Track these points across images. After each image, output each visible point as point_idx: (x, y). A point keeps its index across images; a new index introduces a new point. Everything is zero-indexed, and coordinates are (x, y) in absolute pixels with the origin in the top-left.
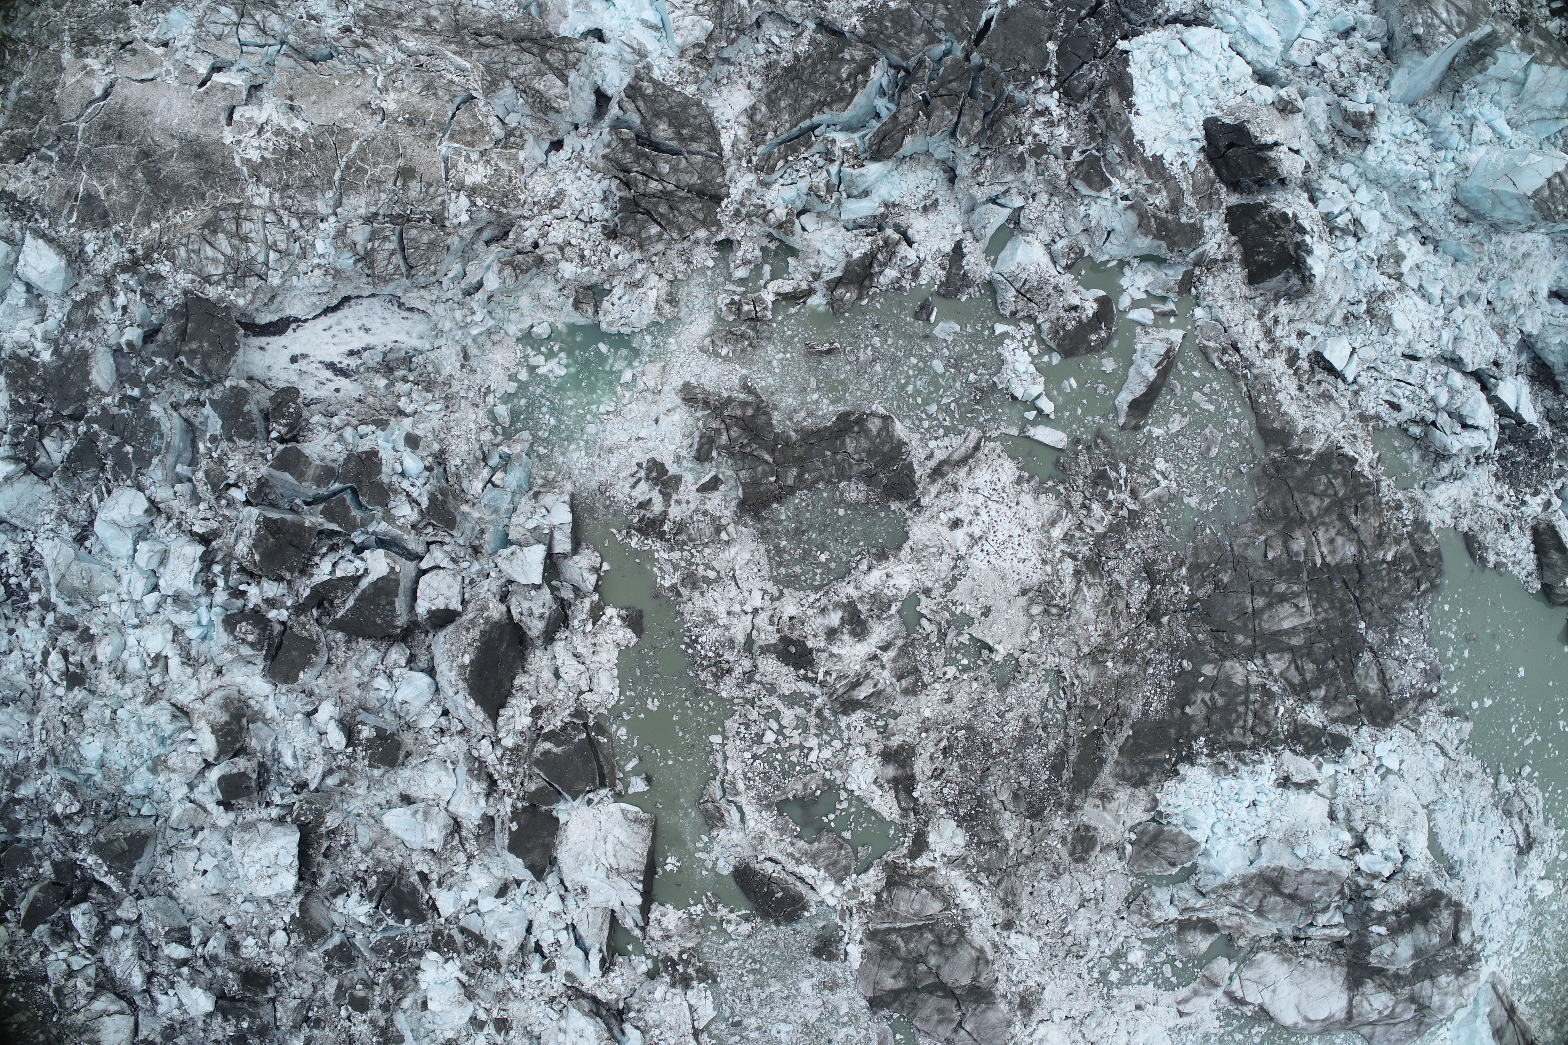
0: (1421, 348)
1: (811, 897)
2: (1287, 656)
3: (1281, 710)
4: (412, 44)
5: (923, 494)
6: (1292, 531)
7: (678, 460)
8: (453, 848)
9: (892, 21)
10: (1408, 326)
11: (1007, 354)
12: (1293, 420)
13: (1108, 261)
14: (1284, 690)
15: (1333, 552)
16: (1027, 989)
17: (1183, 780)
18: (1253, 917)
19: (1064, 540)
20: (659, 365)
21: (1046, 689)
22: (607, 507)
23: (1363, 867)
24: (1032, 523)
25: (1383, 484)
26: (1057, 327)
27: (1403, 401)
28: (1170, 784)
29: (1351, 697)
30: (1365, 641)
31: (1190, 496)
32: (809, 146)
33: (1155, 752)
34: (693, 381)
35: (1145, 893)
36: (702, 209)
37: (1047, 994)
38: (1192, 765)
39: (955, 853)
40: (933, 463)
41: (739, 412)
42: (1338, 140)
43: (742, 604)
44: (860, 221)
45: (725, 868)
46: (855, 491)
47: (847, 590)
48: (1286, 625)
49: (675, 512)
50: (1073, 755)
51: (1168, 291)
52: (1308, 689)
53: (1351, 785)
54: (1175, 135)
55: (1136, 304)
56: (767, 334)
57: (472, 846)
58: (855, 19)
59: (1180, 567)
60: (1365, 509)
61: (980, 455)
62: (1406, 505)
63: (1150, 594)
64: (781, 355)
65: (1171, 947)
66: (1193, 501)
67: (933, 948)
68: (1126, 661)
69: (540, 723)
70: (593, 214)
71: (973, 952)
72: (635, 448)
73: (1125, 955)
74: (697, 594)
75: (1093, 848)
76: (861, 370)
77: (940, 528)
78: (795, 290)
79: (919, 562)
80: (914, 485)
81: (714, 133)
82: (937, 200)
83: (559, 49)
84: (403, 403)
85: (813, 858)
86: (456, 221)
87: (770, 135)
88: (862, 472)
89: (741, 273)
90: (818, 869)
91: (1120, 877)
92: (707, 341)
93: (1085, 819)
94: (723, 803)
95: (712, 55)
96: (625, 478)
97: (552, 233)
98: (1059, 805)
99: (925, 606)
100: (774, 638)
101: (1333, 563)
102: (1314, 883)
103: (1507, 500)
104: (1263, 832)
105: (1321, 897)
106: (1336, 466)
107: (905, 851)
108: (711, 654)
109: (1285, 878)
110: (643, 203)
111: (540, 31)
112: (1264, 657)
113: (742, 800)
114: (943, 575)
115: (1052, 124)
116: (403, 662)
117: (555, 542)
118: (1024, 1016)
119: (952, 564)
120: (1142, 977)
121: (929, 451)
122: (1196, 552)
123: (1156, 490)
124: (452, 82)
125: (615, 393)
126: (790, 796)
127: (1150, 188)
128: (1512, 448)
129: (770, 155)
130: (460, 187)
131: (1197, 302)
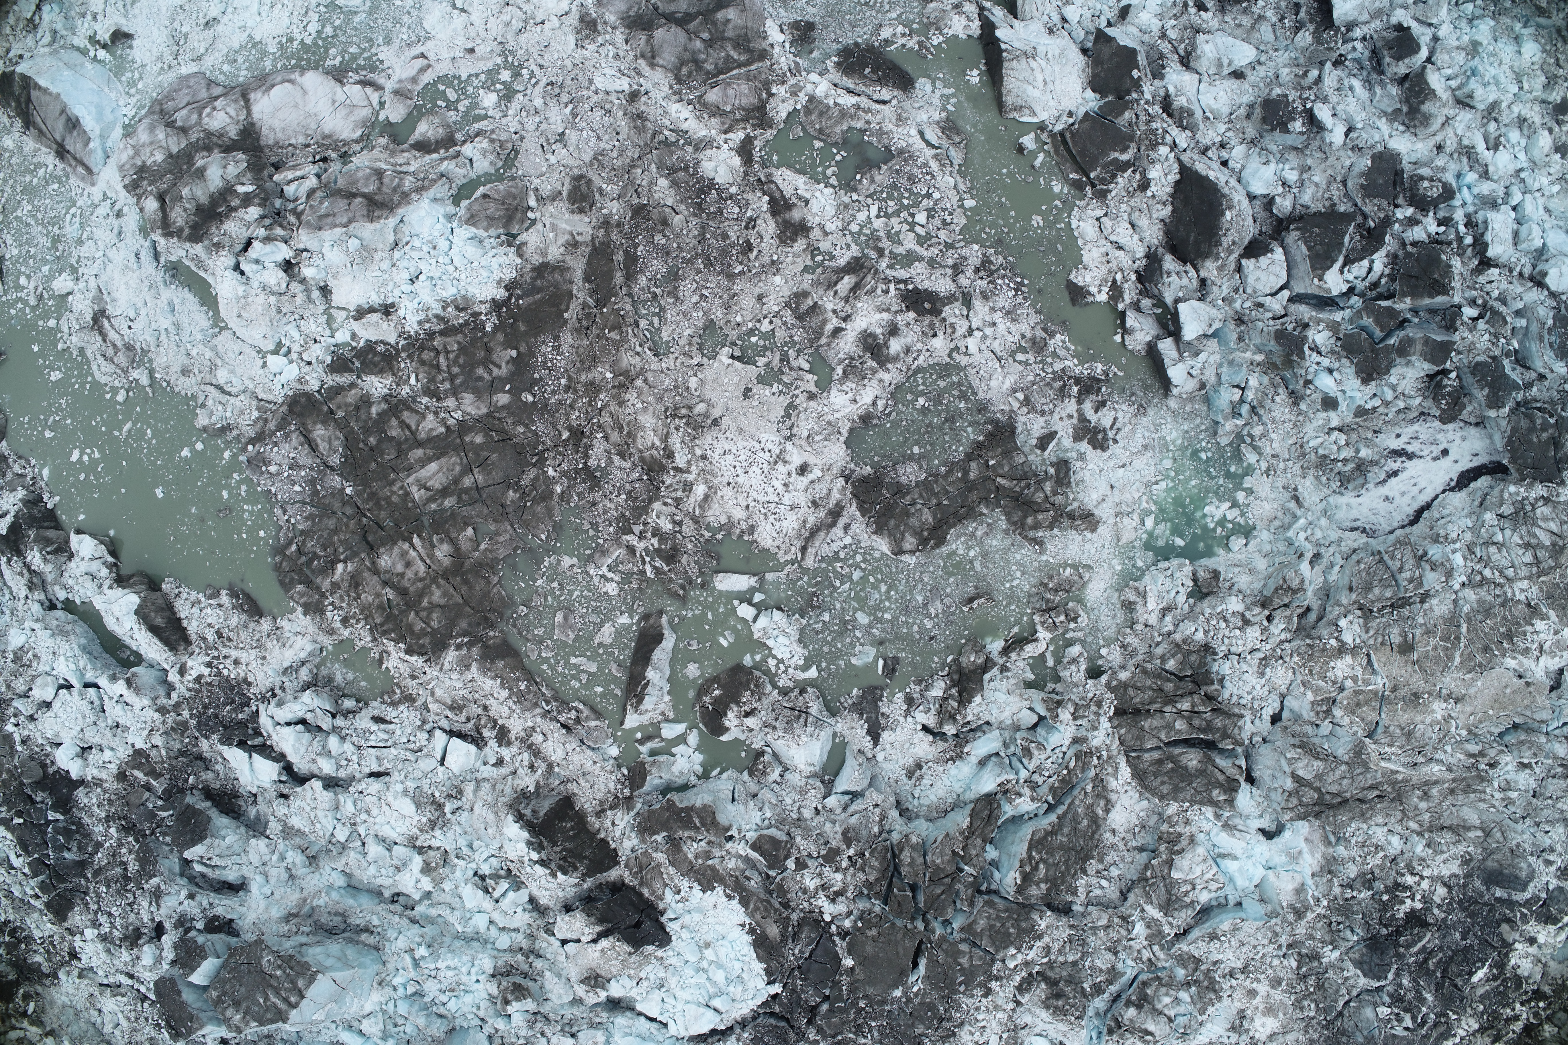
0: (375, 786)
1: (835, 75)
2: (422, 435)
3: (413, 381)
4: (1436, 768)
5: (844, 489)
6: (453, 563)
7: (1082, 456)
8: (1182, 41)
9: (1010, 934)
10: (395, 804)
11: (799, 650)
12: (485, 673)
13: (721, 773)
14: (415, 402)
15: (404, 554)
16: (593, 40)
17: (499, 282)
18: (383, 166)
19: (691, 484)
20: (1124, 541)
21: (665, 335)
22: (1133, 394)
23: (283, 246)
24: (727, 492)
25: (369, 639)
26: (758, 692)
27: (374, 727)
28: (510, 275)
29: (340, 414)
30: (341, 475)
31: (572, 566)
32: (1052, 789)
33: (535, 302)
34: (1089, 535)
35: (501, 164)
36: (1132, 699)
37: (571, 40)
38: (493, 300)
39: (708, 152)
40: (842, 522)
41: (1040, 517)
42: (525, 967)
43: (985, 337)
44: (979, 734)
45: (923, 85)
46: (910, 473)
47: (891, 376)
48: (433, 466)
49: (1071, 406)
50: (619, 278)
51: (654, 762)
52: (390, 409)
53: (315, 326)
54: (697, 917)
55: (682, 739)
56: (1032, 600)
57: (1165, 47)
58: (1043, 925)
59: (563, 492)
60: (381, 607)
61: (799, 544)
62: (338, 625)
63: (586, 457)
64: (1015, 583)
65: (454, 118)
66: (567, 561)
67: (703, 56)
68: (592, 383)
69: (1138, 176)
70: (1228, 664)
71: (661, 62)
72: (1124, 457)
73: (500, 99)
74: (1029, 335)
75: (570, 193)
76: (935, 592)
77: (817, 461)
78: (1022, 649)
79: (829, 423)
80: (855, 495)
81: (1139, 776)
82: (910, 778)
83: (1307, 805)
84: (1342, 439)
85: (844, 114)
86: (1350, 617)
87: (1089, 788)
88: (908, 493)
89: (1075, 650)
90: (836, 104)
91: (532, 172)
92: (1087, 576)
93: (587, 219)
94: (945, 143)
95: (1163, 848)
96: (1124, 425)
97: (1258, 634)
98: (619, 225)
99: (809, 382)
100: (947, 311)
101: (400, 543)
102: (334, 215)
103: (228, 661)
104: (397, 254)
105: (321, 203)
106: (425, 641)
107: (756, 142)
108: (1000, 281)
109: (365, 212)
110: (1190, 686)
111: (1327, 817)
112: (448, 428)
113: (929, 152)
114: (802, 416)
115: (823, 887)
116: (1278, 200)
117: (1174, 347)
118: (588, 14)
119: (795, 430)
120: (476, 82)
121: (850, 532)
122: (550, 512)
123: (610, 561)
124: (1391, 745)
125: (1155, 503)
126: (884, 167)
127: (708, 855)
128: (240, 716)
129: (1083, 770)
130: (1354, 651)
131: (618, 763)
